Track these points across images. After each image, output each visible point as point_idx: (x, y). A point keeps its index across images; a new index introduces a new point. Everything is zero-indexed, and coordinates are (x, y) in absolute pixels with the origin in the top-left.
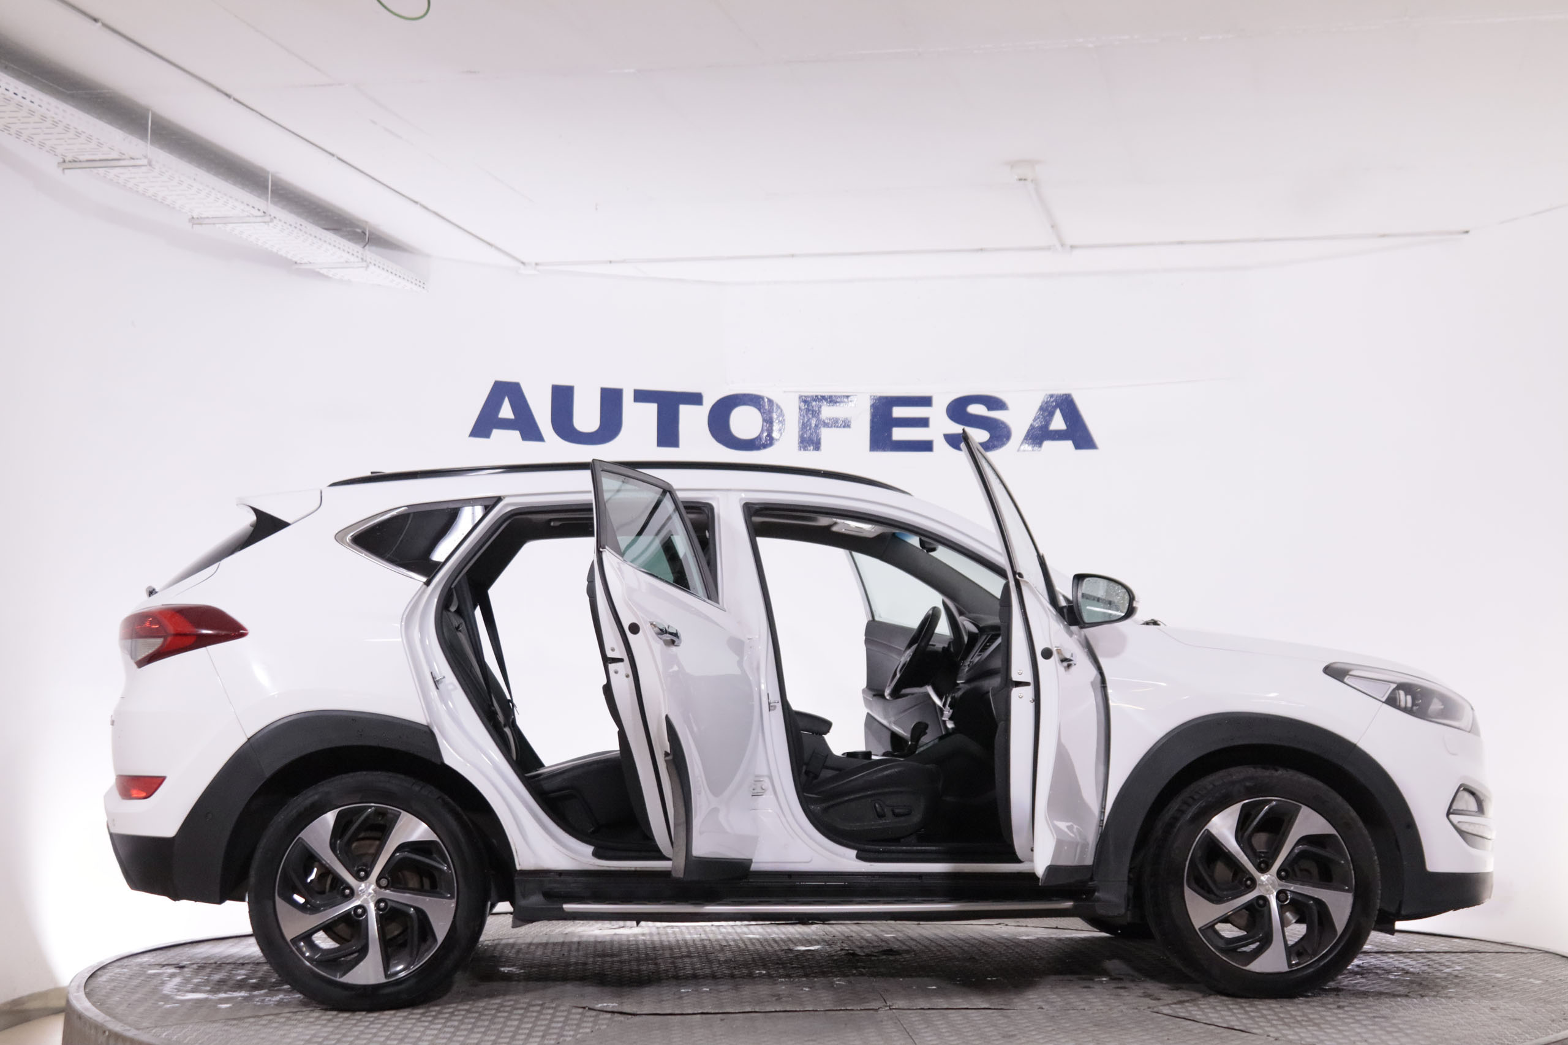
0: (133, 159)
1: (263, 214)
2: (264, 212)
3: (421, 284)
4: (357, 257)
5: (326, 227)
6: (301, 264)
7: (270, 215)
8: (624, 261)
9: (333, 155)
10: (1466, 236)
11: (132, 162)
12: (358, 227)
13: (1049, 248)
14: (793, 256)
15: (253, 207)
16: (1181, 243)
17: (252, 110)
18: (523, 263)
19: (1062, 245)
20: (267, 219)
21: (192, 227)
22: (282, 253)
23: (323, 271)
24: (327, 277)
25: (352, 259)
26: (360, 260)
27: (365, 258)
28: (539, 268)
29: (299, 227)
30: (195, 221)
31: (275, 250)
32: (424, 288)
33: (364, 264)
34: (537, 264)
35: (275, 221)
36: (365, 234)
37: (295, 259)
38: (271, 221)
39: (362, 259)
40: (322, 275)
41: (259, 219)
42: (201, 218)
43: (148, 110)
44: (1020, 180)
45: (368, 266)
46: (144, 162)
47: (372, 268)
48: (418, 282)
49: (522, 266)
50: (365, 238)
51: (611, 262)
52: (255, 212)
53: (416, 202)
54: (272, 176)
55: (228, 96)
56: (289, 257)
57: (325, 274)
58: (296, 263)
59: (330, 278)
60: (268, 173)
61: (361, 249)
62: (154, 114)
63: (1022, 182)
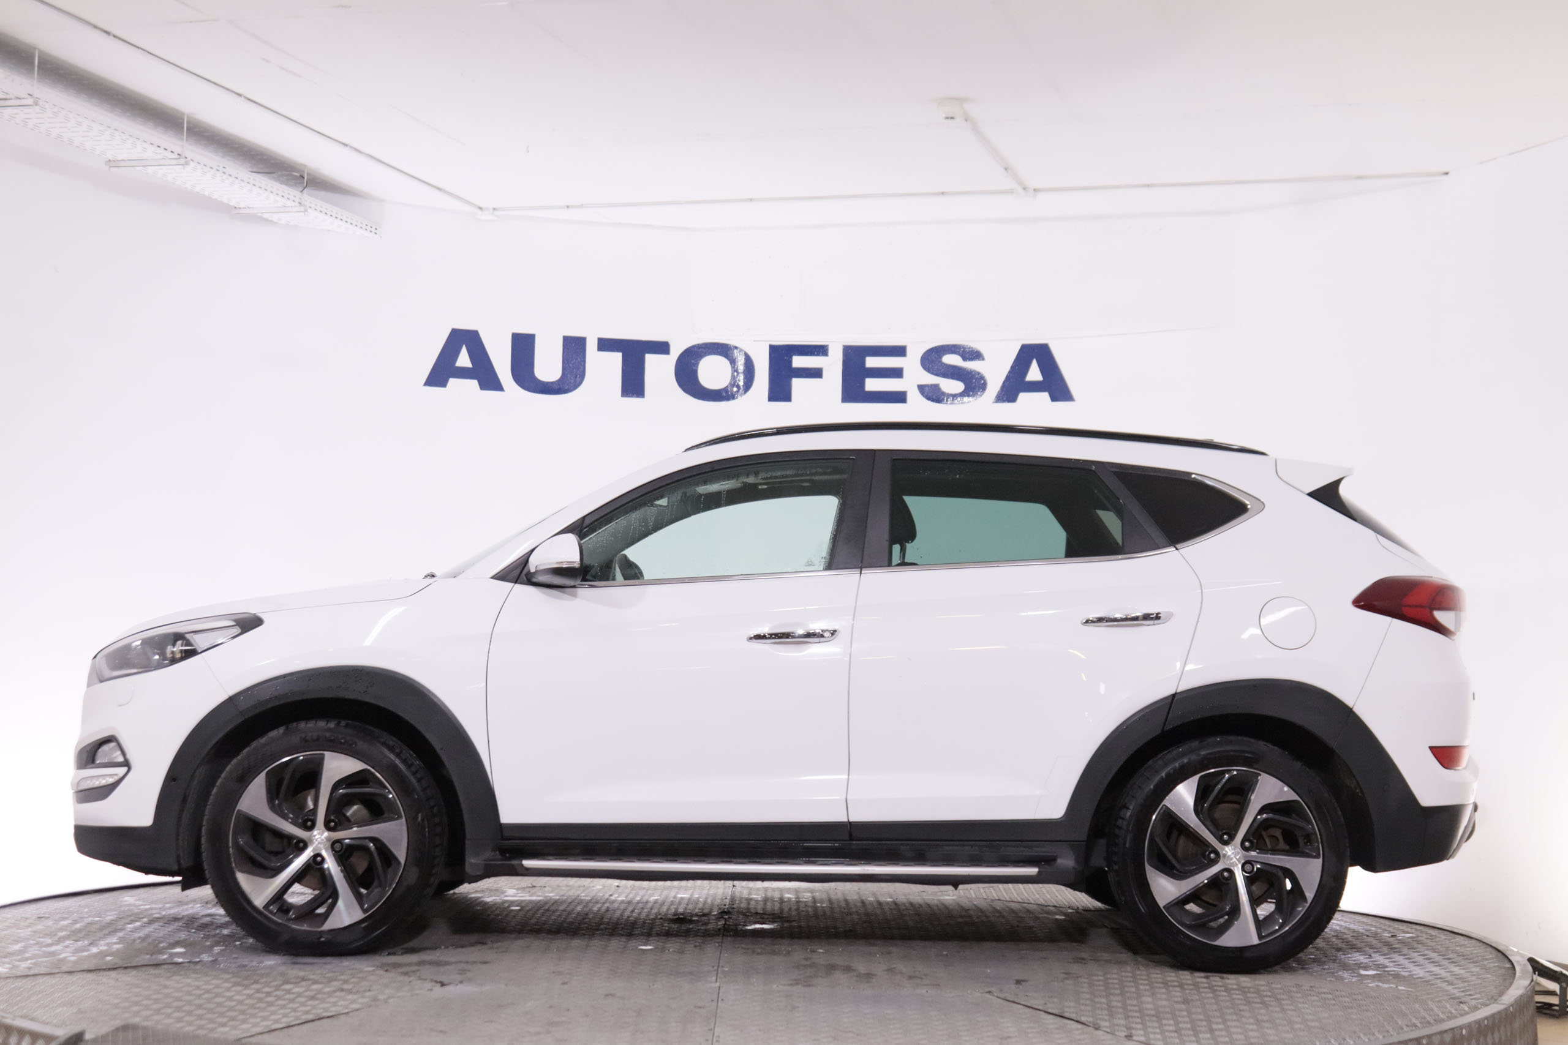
0: (20, 99)
1: (178, 157)
2: (179, 155)
3: (373, 230)
4: (294, 201)
5: (254, 170)
6: (240, 208)
7: (186, 158)
8: (582, 206)
9: (240, 95)
10: (1445, 177)
11: (18, 102)
12: (297, 171)
13: (1012, 192)
14: (751, 200)
15: (166, 149)
16: (1148, 186)
17: (138, 47)
18: (480, 208)
19: (1024, 189)
20: (182, 161)
21: (110, 171)
22: (216, 196)
23: (265, 216)
24: (271, 221)
25: (289, 203)
26: (298, 205)
27: (303, 203)
28: (496, 213)
29: (221, 169)
30: (112, 163)
31: (207, 193)
32: (376, 233)
33: (302, 209)
34: (494, 209)
35: (192, 164)
36: (304, 178)
37: (233, 203)
38: (187, 163)
39: (300, 203)
40: (266, 220)
41: (174, 162)
42: (118, 161)
43: (35, 48)
44: (947, 118)
45: (306, 211)
46: (30, 101)
47: (309, 210)
48: (368, 228)
49: (479, 212)
50: (304, 183)
51: (568, 207)
52: (168, 154)
53: (345, 145)
54: (188, 117)
55: (108, 33)
56: (225, 200)
57: (270, 219)
58: (235, 208)
59: (276, 223)
60: (183, 114)
61: (299, 193)
62: (40, 52)
63: (950, 121)
